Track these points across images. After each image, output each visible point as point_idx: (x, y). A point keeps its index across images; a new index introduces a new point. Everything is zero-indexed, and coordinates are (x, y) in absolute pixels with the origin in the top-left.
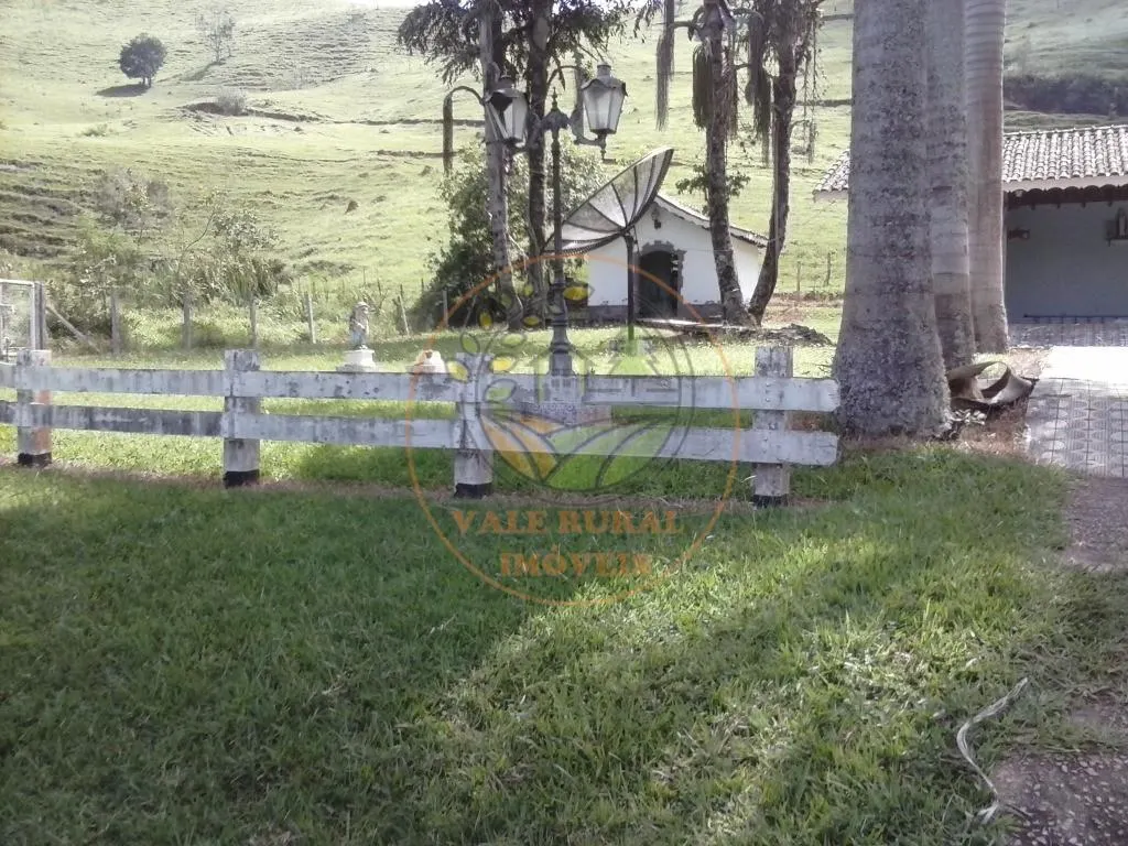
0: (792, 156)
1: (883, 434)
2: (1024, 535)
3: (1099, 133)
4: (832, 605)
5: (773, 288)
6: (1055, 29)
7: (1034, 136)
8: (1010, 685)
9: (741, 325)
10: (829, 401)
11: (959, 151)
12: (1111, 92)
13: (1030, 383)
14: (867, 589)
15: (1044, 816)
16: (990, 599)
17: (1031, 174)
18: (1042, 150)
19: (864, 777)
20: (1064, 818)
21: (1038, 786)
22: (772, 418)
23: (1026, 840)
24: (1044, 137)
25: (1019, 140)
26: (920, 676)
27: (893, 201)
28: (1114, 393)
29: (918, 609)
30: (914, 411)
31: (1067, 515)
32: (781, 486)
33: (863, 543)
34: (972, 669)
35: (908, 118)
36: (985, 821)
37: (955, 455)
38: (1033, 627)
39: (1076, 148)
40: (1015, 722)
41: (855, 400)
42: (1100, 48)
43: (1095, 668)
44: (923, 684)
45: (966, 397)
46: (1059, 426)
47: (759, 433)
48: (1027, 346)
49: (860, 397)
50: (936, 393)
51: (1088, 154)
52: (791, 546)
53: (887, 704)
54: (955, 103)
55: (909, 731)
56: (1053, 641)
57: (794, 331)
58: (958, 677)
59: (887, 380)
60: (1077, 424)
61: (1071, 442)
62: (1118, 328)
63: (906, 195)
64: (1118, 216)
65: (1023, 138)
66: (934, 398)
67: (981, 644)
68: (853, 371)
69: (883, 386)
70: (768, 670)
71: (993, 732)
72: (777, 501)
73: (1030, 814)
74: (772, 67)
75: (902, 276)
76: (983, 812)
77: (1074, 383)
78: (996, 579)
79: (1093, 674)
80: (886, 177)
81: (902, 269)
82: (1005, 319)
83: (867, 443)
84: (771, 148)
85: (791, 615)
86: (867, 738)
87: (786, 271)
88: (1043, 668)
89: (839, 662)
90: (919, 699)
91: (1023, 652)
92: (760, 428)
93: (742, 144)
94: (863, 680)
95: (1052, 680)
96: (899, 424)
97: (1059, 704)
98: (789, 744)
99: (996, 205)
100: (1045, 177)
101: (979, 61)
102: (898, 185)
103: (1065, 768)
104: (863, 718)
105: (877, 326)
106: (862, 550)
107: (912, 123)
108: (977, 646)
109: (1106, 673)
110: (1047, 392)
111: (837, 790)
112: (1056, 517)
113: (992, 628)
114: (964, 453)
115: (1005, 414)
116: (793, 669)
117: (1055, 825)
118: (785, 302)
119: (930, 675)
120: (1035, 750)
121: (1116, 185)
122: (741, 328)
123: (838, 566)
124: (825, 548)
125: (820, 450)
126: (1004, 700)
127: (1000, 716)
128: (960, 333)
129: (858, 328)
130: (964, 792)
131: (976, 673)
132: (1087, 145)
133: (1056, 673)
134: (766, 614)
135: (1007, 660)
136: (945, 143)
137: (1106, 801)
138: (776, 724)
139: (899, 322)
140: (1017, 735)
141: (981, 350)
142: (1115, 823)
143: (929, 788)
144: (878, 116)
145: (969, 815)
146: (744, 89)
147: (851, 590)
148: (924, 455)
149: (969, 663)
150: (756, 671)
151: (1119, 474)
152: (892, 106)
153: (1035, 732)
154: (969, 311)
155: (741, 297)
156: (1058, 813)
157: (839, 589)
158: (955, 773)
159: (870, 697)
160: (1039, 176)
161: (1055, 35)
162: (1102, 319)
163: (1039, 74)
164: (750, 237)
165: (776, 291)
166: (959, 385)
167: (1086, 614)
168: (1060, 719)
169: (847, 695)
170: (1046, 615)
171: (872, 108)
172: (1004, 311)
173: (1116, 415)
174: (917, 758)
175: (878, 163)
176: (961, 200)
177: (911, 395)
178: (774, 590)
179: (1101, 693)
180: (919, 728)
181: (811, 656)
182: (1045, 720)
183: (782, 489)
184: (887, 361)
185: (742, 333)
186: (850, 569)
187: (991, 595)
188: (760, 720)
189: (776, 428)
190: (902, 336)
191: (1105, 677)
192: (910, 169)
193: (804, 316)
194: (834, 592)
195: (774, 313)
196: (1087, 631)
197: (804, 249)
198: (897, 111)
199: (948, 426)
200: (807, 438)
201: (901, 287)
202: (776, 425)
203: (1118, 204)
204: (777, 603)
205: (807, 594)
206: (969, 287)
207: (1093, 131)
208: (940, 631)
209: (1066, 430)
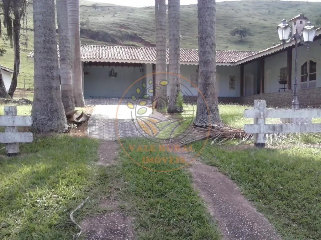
0: (20, 45)
1: (48, 132)
2: (87, 158)
3: (106, 47)
4: (33, 184)
5: (16, 87)
6: (95, 18)
7: (90, 46)
8: (84, 199)
9: (6, 98)
10: (29, 123)
11: (68, 49)
12: (110, 37)
13: (89, 116)
14: (43, 178)
15: (94, 232)
16: (79, 176)
17: (89, 57)
18: (92, 51)
19: (44, 232)
20: (99, 231)
21: (92, 224)
22: (11, 129)
23: (89, 239)
24: (92, 47)
25: (86, 47)
26: (60, 201)
27: (47, 62)
28: (110, 118)
29: (58, 182)
30: (57, 125)
31: (98, 151)
32: (16, 149)
33: (42, 165)
34: (74, 197)
35: (51, 38)
36: (78, 237)
37: (69, 137)
38: (90, 182)
39: (100, 51)
40: (86, 209)
41: (39, 122)
42: (106, 24)
43: (106, 191)
44: (61, 203)
45: (72, 120)
46: (96, 127)
47: (7, 133)
48: (90, 105)
49: (41, 121)
50: (63, 119)
51: (103, 53)
52: (20, 168)
53: (51, 210)
54: (66, 34)
55: (57, 216)
56: (95, 186)
57: (23, 100)
58: (70, 199)
59: (48, 116)
60: (101, 127)
61: (99, 132)
62: (113, 100)
63: (51, 61)
64: (112, 70)
65: (87, 47)
66: (62, 121)
67: (76, 189)
68: (38, 113)
69: (47, 118)
70: (13, 206)
71: (80, 212)
72: (15, 154)
73: (90, 232)
74: (12, 16)
75: (51, 85)
76: (78, 234)
77: (101, 115)
78: (80, 171)
79: (105, 193)
80: (45, 54)
81: (51, 83)
82: (83, 98)
83: (44, 135)
84: (13, 42)
85: (20, 189)
86: (45, 221)
87: (20, 81)
88: (93, 193)
89: (35, 201)
90: (59, 207)
91: (87, 190)
92: (7, 132)
93: (3, 39)
94: (43, 204)
95: (95, 196)
96: (53, 129)
97: (97, 202)
98: (21, 227)
99: (79, 65)
100: (93, 58)
101: (73, 23)
102: (49, 57)
103: (99, 218)
104: (43, 215)
105: (44, 100)
106: (41, 167)
107: (52, 39)
108: (75, 190)
109: (108, 192)
110: (93, 118)
111: (36, 237)
112: (95, 152)
113: (79, 184)
114: (71, 137)
115: (83, 124)
116: (21, 205)
117: (96, 233)
118: (21, 91)
119: (62, 200)
120: (91, 215)
121: (110, 62)
122: (6, 99)
123: (34, 172)
124: (30, 168)
125: (28, 138)
126: (83, 204)
127: (82, 208)
128: (70, 101)
129: (39, 100)
130: (73, 230)
131: (75, 198)
132: (103, 50)
133: (96, 194)
134: (12, 190)
135: (84, 193)
136: (64, 46)
137: (109, 224)
138: (16, 222)
139: (50, 98)
140: (86, 212)
141: (77, 106)
142: (111, 229)
143: (63, 231)
144: (42, 36)
145: (74, 236)
146: (3, 21)
147: (38, 179)
148: (60, 137)
149: (73, 195)
150: (9, 207)
151: (112, 140)
152: (46, 33)
153: (91, 210)
154: (73, 95)
155: (5, 89)
156: (97, 230)
157: (35, 179)
158: (70, 226)
159: (45, 209)
160: (91, 58)
161: (95, 19)
162: (109, 98)
163: (92, 29)
164: (8, 70)
165: (17, 87)
166: (69, 117)
167: (103, 177)
168: (98, 206)
169: (38, 210)
170: (93, 179)
171: (40, 33)
172: (83, 95)
173: (110, 124)
174: (59, 224)
175: (42, 50)
176: (69, 63)
177: (56, 120)
178: (14, 182)
179: (107, 197)
180: (60, 215)
181: (27, 200)
182: (93, 207)
183: (17, 150)
184: (48, 110)
185: (6, 101)
186: (38, 173)
187: (78, 175)
188: (11, 221)
189: (13, 132)
190: (52, 103)
191: (108, 193)
192: (52, 53)
193: (26, 96)
194: (33, 180)
195: (17, 95)
196: (103, 182)
197: (26, 74)
198: (47, 35)
199: (67, 129)
200: (23, 134)
201: (51, 88)
202: (13, 131)
203: (112, 67)
204: (16, 186)
205: (25, 182)
206: (72, 89)
207: (104, 47)
208: (65, 187)
209: (98, 128)
